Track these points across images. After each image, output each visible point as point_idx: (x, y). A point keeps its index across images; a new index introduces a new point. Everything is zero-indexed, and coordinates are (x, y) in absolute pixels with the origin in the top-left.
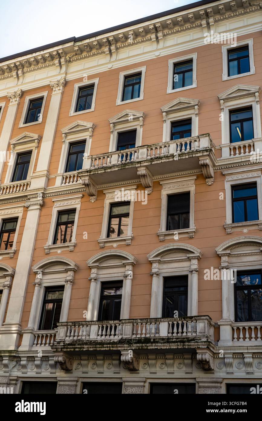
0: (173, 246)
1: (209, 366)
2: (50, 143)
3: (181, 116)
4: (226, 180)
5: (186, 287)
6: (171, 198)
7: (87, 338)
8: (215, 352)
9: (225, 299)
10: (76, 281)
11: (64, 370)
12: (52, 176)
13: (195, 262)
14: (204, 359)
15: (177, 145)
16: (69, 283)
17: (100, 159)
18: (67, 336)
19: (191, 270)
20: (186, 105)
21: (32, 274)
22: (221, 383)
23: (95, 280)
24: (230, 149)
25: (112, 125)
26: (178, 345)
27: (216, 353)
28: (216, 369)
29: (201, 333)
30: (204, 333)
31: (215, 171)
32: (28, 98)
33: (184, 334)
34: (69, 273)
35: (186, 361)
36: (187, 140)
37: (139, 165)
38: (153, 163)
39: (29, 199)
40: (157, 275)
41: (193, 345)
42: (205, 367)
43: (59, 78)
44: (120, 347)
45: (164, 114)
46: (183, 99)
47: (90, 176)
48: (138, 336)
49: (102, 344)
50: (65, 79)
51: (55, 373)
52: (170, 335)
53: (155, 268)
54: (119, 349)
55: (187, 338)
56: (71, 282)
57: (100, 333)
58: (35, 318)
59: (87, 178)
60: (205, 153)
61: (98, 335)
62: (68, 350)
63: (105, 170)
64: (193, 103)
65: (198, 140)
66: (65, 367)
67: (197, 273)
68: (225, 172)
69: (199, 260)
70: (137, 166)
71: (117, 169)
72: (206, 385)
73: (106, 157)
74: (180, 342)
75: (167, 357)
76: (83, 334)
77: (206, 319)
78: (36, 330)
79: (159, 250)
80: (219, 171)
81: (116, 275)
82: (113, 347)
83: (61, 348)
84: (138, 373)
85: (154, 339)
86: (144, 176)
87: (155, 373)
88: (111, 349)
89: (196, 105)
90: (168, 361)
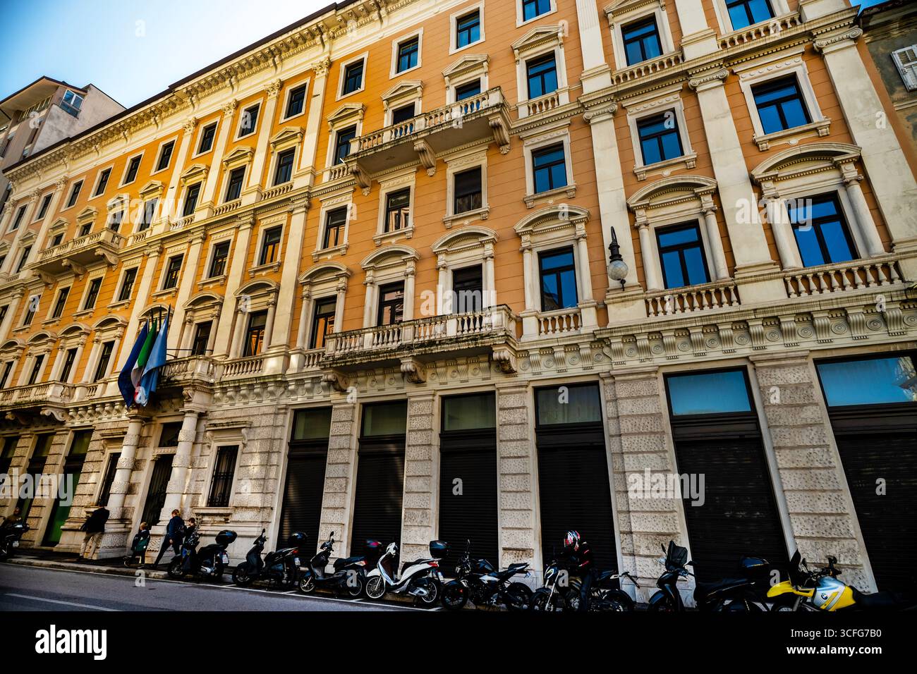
0: (462, 231)
1: (510, 367)
2: (315, 135)
3: (467, 79)
4: (525, 145)
5: (481, 279)
6: (459, 177)
7: (361, 349)
8: (517, 349)
9: (528, 285)
10: (350, 288)
11: (337, 390)
12: (319, 172)
13: (489, 247)
14: (502, 358)
15: (461, 107)
16: (341, 291)
17: (369, 139)
18: (337, 350)
19: (485, 257)
20: (473, 64)
21: (298, 286)
22: (527, 386)
23: (371, 283)
24: (529, 108)
25: (385, 102)
26: (469, 344)
27: (518, 351)
28: (519, 371)
29: (498, 326)
30: (502, 326)
31: (511, 136)
32: (288, 89)
33: (477, 330)
34: (341, 279)
35: (482, 365)
36: (473, 99)
37: (416, 138)
38: (433, 132)
39: (293, 202)
40: (444, 268)
41: (488, 342)
42: (504, 367)
43: (322, 59)
44: (398, 354)
45: (447, 78)
46: (468, 57)
47: (358, 160)
48: (420, 340)
49: (377, 353)
50: (329, 59)
51: (329, 396)
52: (460, 333)
53: (442, 259)
54: (398, 357)
55: (480, 335)
56: (344, 290)
57: (375, 341)
58: (304, 336)
59: (355, 163)
60: (496, 110)
61: (374, 344)
62: (338, 365)
63: (375, 150)
64: (480, 60)
65: (486, 97)
66: (338, 387)
67: (493, 259)
68: (523, 135)
69: (494, 244)
70: (413, 139)
71: (389, 147)
72: (508, 390)
73: (376, 136)
74: (472, 340)
75: (459, 362)
76: (355, 345)
77: (503, 309)
78: (306, 349)
79: (445, 238)
80: (515, 135)
81: (396, 275)
82: (390, 356)
83: (330, 364)
84: (425, 386)
85: (440, 341)
86: (423, 151)
87: (446, 383)
88: (389, 358)
89: (484, 61)
90: (460, 368)
